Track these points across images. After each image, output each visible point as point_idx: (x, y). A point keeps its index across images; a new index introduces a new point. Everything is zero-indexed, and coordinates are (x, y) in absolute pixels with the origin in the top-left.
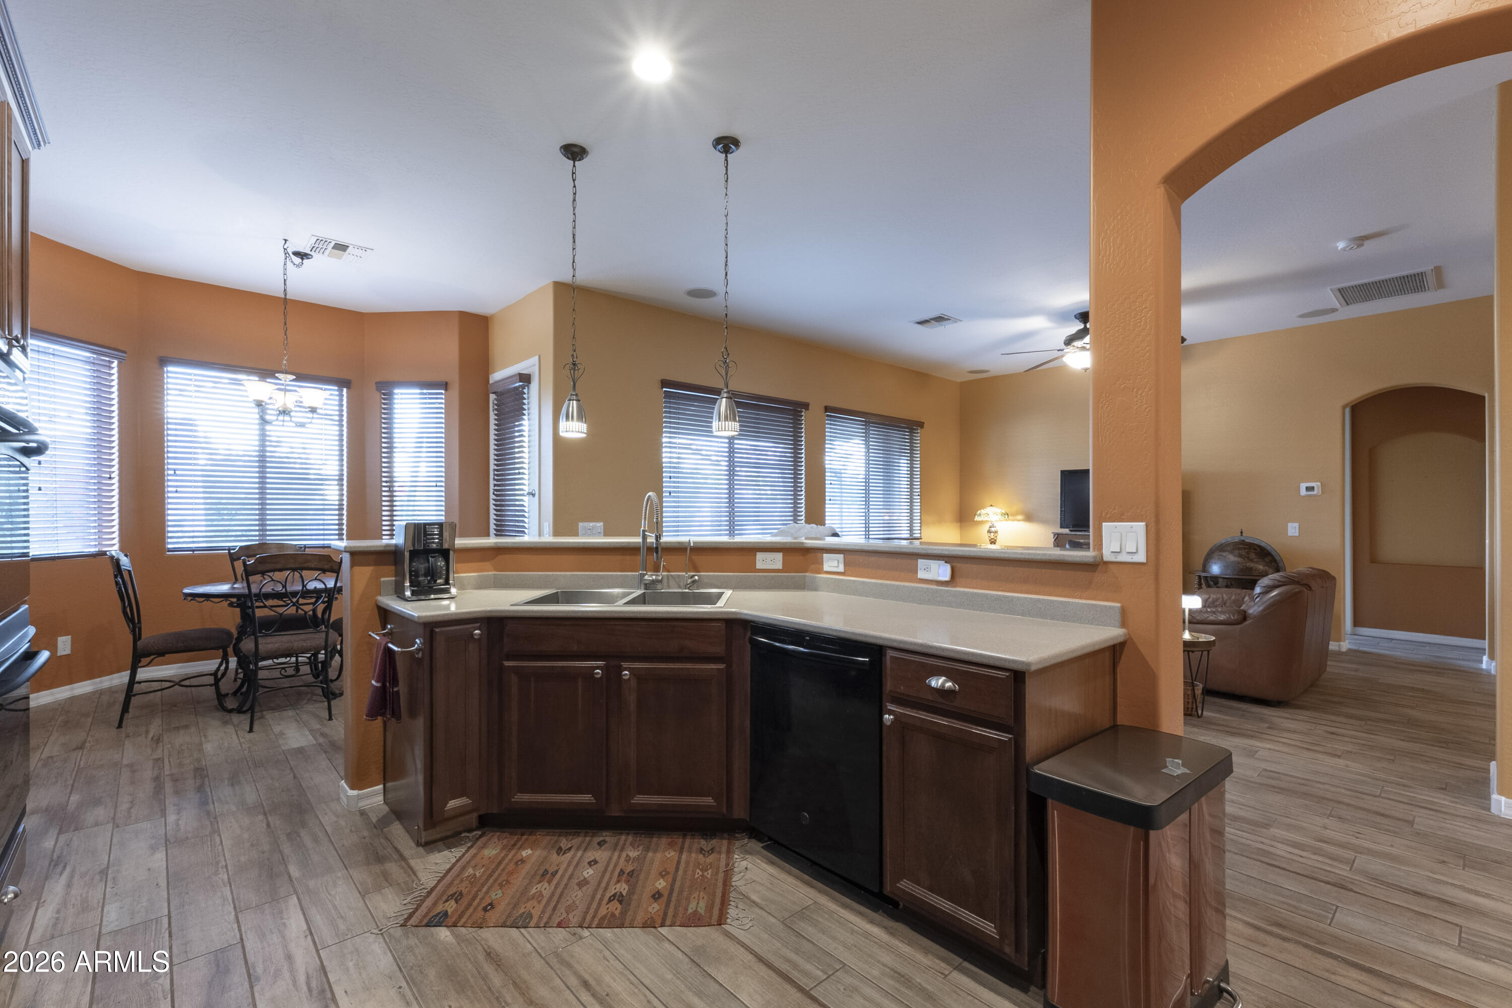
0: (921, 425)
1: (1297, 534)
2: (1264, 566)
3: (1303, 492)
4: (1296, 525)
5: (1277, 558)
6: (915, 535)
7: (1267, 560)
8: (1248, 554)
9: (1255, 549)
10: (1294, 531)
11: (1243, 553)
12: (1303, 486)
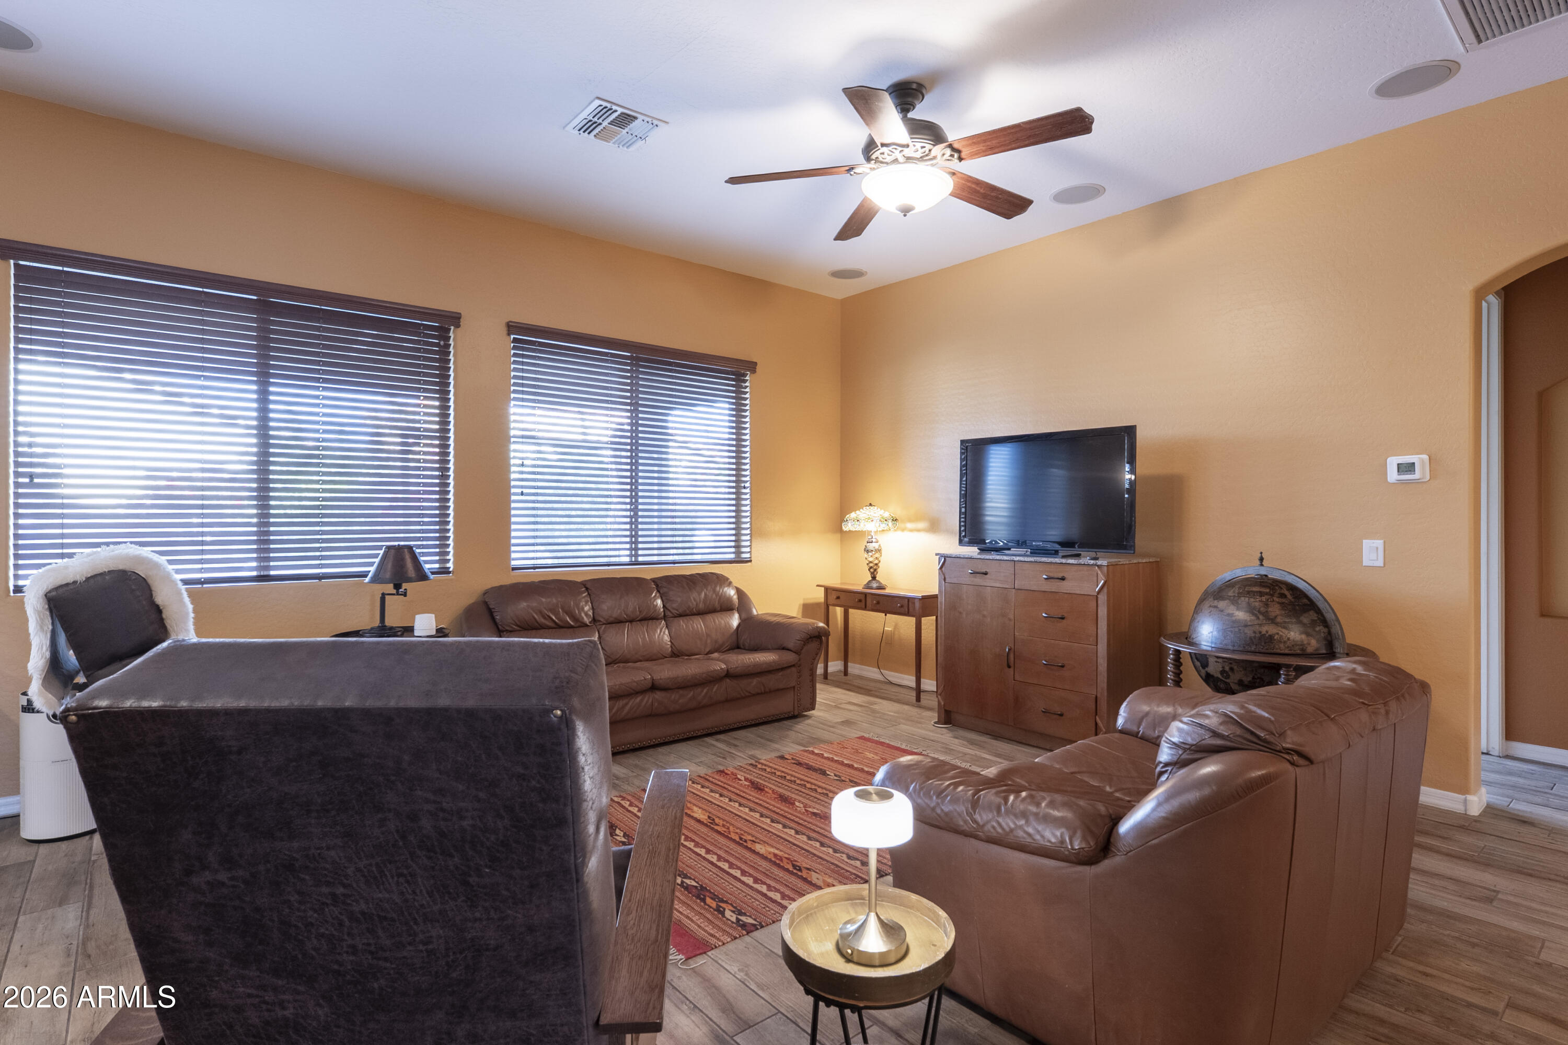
0: (752, 366)
1: (1380, 563)
2: (1301, 633)
3: (1393, 475)
4: (1379, 543)
5: (1329, 616)
6: (744, 556)
7: (1305, 619)
8: (1267, 605)
9: (1283, 596)
10: (1374, 556)
11: (1256, 603)
12: (1393, 462)
